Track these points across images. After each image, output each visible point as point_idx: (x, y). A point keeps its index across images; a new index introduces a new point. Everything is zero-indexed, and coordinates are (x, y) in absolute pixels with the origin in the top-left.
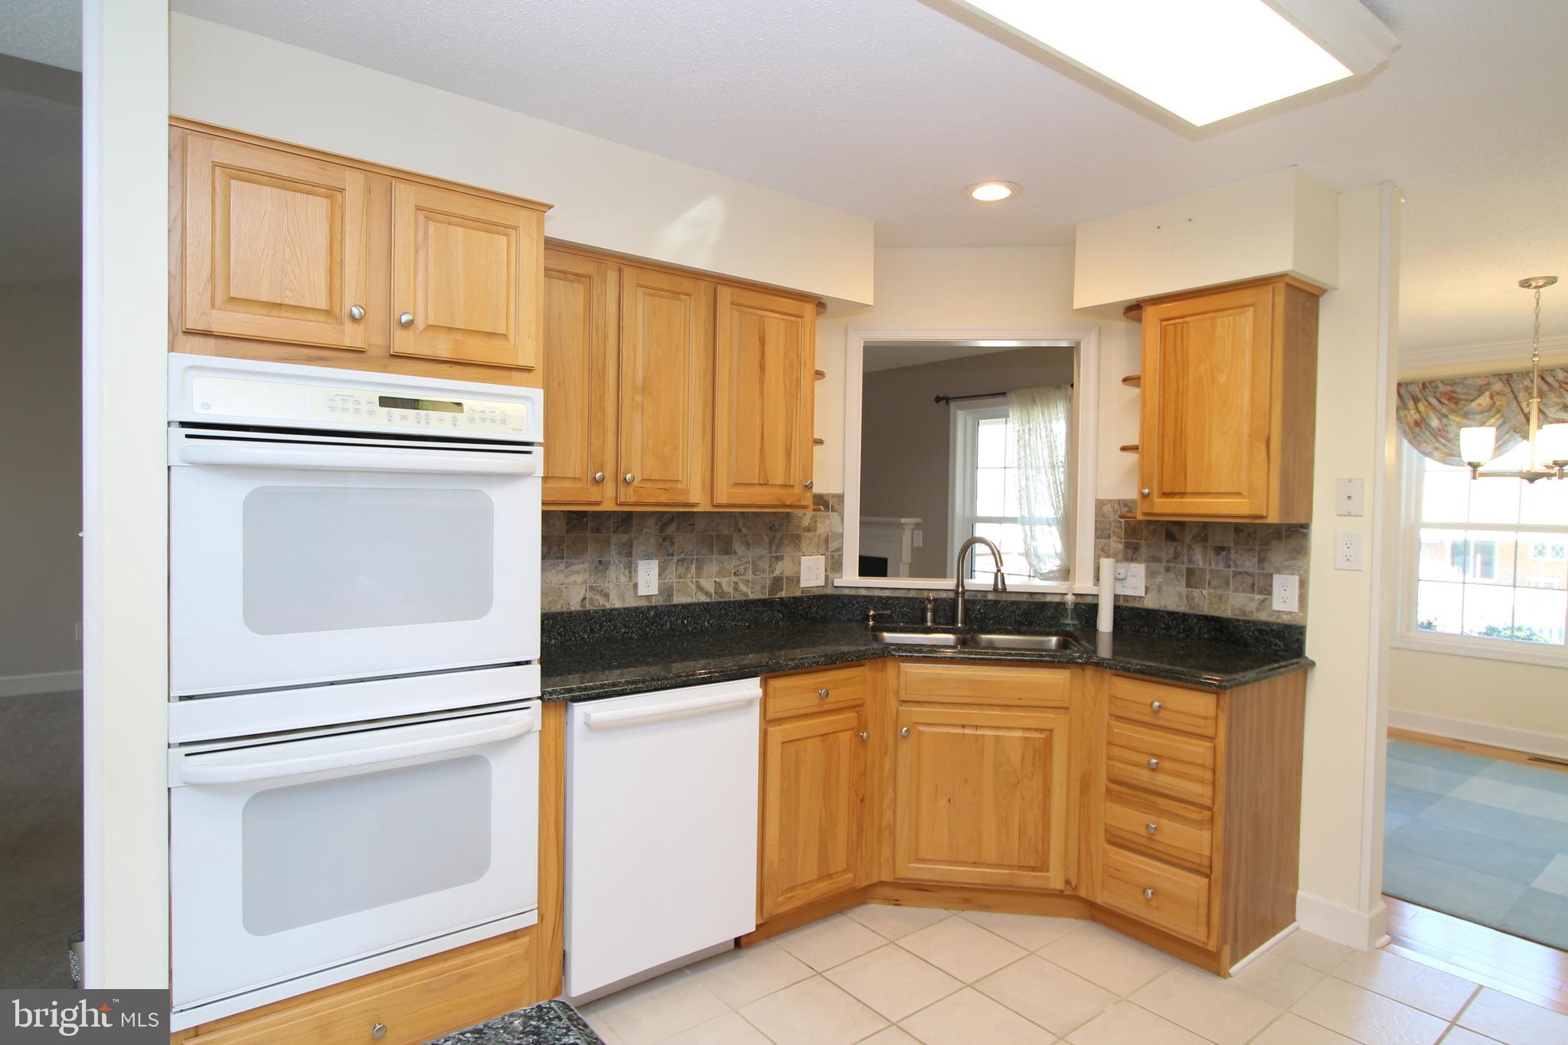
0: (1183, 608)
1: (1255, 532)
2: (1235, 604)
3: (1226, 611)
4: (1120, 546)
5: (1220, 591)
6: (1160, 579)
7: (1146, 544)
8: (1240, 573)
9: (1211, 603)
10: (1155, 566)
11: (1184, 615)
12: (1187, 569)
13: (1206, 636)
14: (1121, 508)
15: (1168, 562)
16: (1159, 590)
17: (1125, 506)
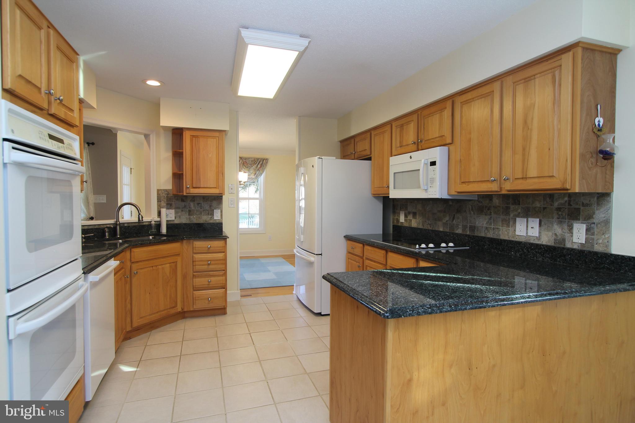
0: (188, 222)
1: (209, 198)
2: (204, 219)
3: (201, 221)
4: (165, 204)
5: (199, 216)
6: (180, 214)
7: (175, 203)
8: (204, 210)
9: (197, 219)
10: (177, 210)
11: (189, 224)
12: (189, 210)
13: (196, 229)
14: (165, 192)
15: (182, 208)
16: (180, 217)
17: (166, 191)
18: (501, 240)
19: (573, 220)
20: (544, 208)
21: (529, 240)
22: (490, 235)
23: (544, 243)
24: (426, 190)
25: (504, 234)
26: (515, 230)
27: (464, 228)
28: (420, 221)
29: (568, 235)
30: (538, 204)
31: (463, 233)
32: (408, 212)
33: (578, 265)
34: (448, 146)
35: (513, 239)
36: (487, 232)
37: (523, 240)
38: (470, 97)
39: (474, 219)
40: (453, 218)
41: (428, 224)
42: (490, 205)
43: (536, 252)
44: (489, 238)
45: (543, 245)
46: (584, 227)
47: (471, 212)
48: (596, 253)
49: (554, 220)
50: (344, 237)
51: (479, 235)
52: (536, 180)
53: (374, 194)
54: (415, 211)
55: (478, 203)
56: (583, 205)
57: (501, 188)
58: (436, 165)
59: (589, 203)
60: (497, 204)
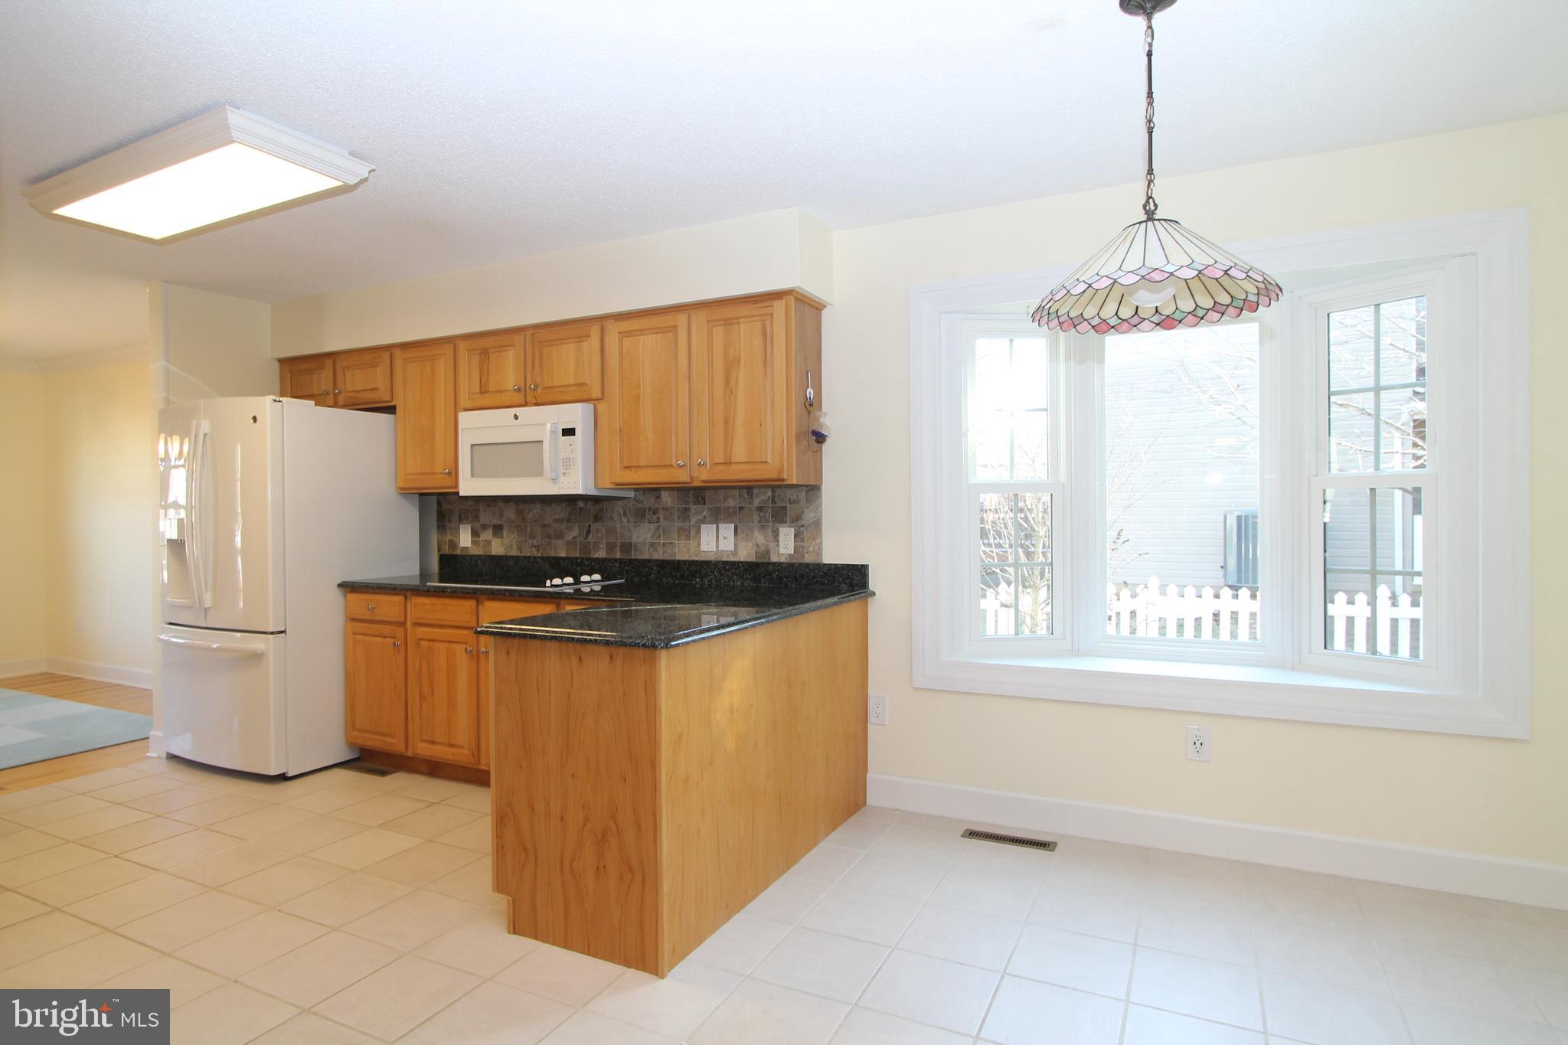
18: (678, 561)
19: (779, 523)
20: (741, 508)
21: (721, 557)
22: (659, 555)
23: (742, 560)
24: (554, 480)
25: (682, 552)
26: (699, 544)
27: (611, 547)
28: (511, 542)
29: (773, 544)
30: (731, 503)
31: (607, 557)
32: (482, 525)
33: (787, 584)
34: (593, 402)
35: (696, 559)
36: (654, 551)
37: (711, 558)
38: (638, 328)
39: (630, 530)
40: (587, 532)
41: (533, 546)
42: (656, 506)
43: (733, 573)
44: (657, 560)
45: (741, 562)
46: (792, 531)
47: (623, 518)
48: (807, 565)
49: (754, 525)
50: (339, 585)
51: (639, 557)
52: (744, 467)
53: (402, 489)
54: (499, 522)
55: (634, 502)
56: (791, 502)
57: (691, 478)
58: (574, 435)
59: (797, 499)
60: (670, 504)
